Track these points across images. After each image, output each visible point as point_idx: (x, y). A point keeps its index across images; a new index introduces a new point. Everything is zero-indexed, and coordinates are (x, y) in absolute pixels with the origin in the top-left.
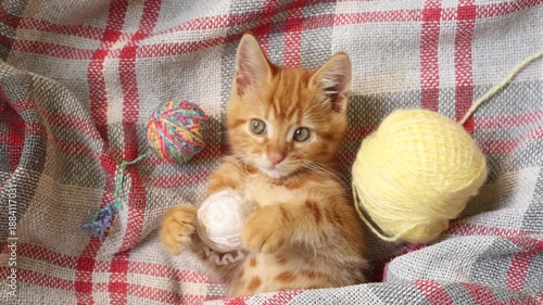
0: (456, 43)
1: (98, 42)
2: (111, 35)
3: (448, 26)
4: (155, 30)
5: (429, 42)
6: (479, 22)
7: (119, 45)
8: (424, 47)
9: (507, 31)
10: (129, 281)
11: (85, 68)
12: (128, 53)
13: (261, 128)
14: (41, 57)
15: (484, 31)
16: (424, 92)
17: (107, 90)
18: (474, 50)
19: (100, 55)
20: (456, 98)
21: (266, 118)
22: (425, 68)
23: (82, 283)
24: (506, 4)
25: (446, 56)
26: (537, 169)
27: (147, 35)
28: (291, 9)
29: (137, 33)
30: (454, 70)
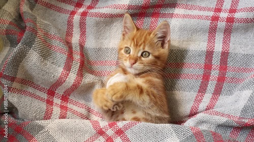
0: (224, 33)
1: (73, 7)
2: (79, 5)
3: (222, 25)
4: (97, 6)
5: (213, 31)
6: (235, 25)
7: (81, 10)
8: (210, 33)
9: (247, 31)
10: (68, 106)
11: (67, 18)
12: (84, 14)
13: (129, 51)
14: (49, 10)
15: (237, 29)
16: (207, 52)
17: (74, 30)
18: (232, 38)
19: (73, 13)
20: (221, 56)
21: (130, 46)
22: (209, 41)
23: (49, 101)
24: (248, 19)
25: (219, 38)
26: (251, 91)
27: (93, 8)
28: (156, 8)
29: (89, 6)
30: (222, 44)
